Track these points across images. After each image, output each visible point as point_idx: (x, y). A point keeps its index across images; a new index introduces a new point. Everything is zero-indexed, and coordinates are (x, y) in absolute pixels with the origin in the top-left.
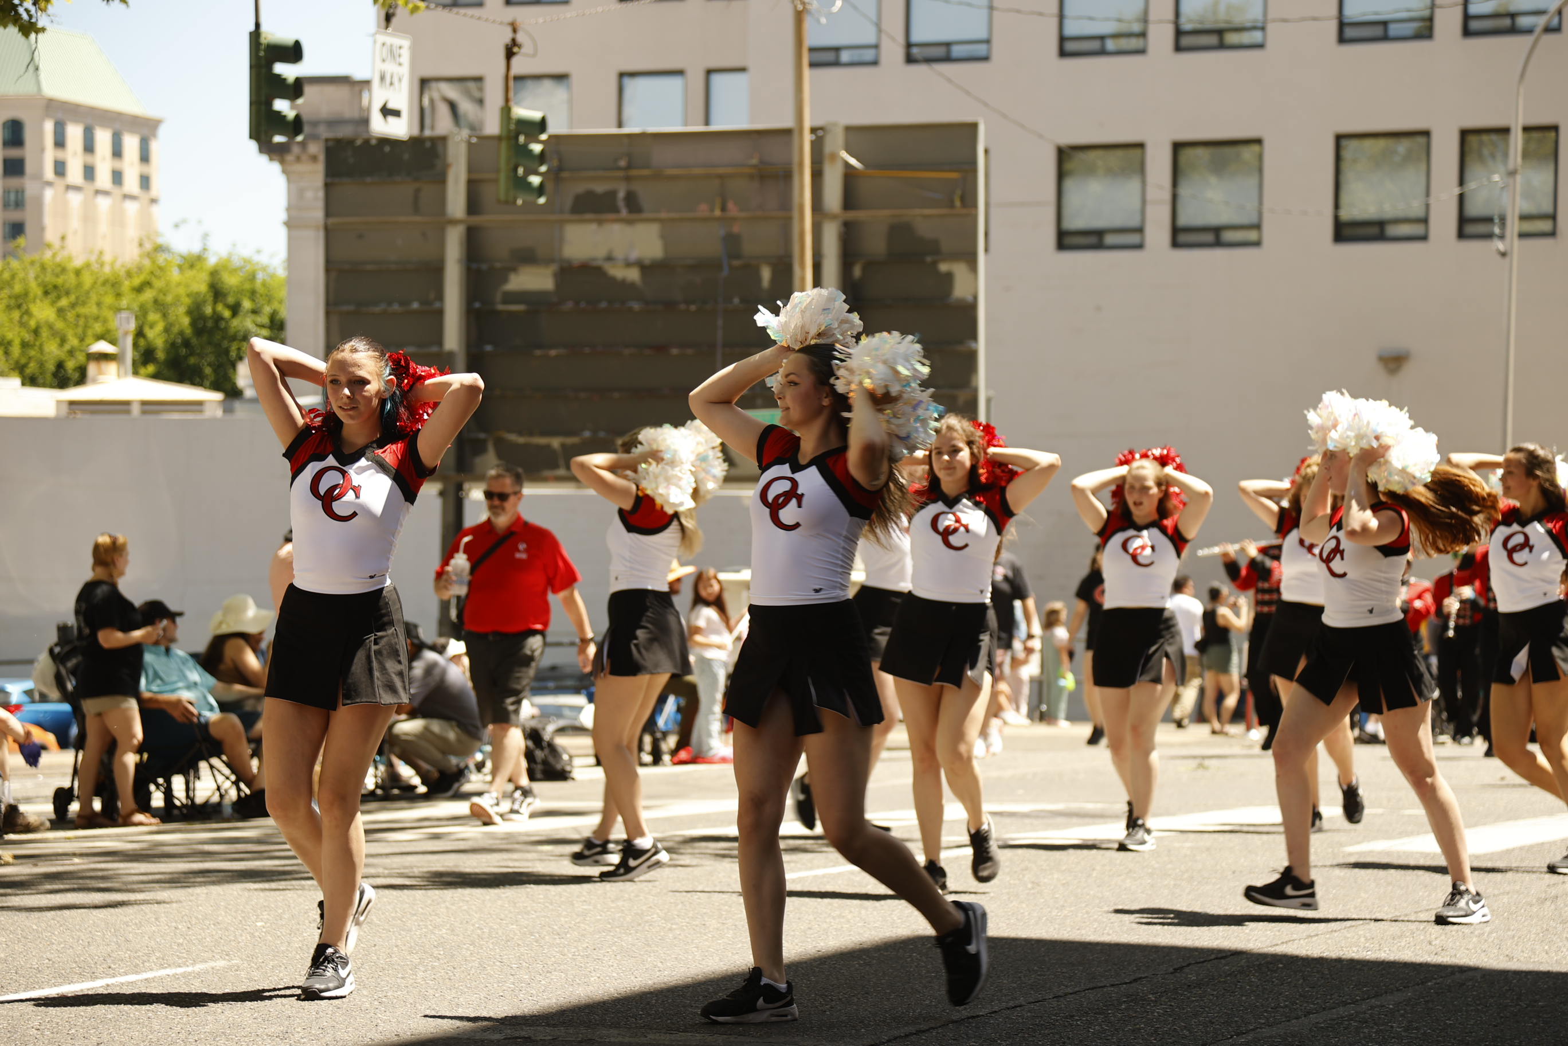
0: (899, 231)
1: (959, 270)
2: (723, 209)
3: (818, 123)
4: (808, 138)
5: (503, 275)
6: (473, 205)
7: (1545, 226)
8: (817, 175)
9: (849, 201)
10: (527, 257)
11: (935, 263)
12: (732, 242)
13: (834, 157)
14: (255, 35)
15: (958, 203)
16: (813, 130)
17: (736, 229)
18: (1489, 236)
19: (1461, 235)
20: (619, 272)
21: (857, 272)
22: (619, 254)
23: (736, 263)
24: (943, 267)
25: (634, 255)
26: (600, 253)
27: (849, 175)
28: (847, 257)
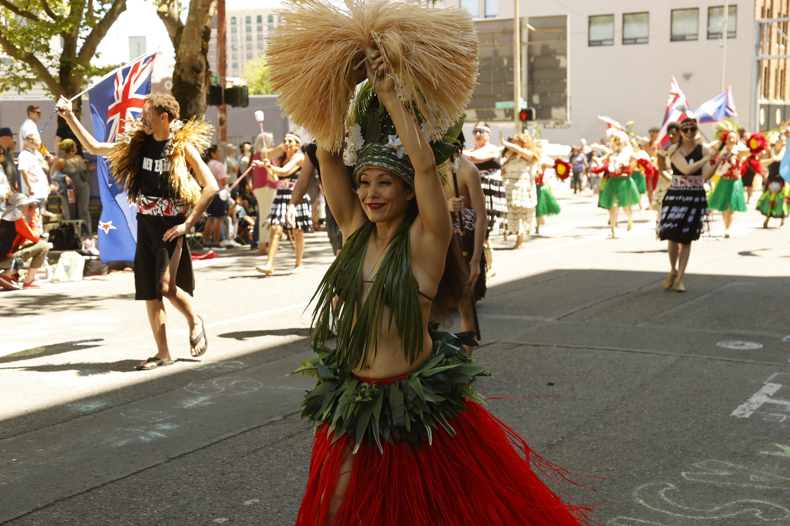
0: (544, 48)
1: (562, 58)
2: (493, 42)
3: (521, 16)
4: (518, 21)
7: (733, 35)
8: (521, 32)
9: (530, 39)
11: (554, 57)
12: (496, 52)
13: (525, 26)
15: (562, 38)
16: (520, 19)
17: (497, 48)
18: (717, 38)
19: (708, 38)
21: (532, 60)
23: (497, 58)
24: (557, 58)
27: (530, 32)
28: (529, 55)
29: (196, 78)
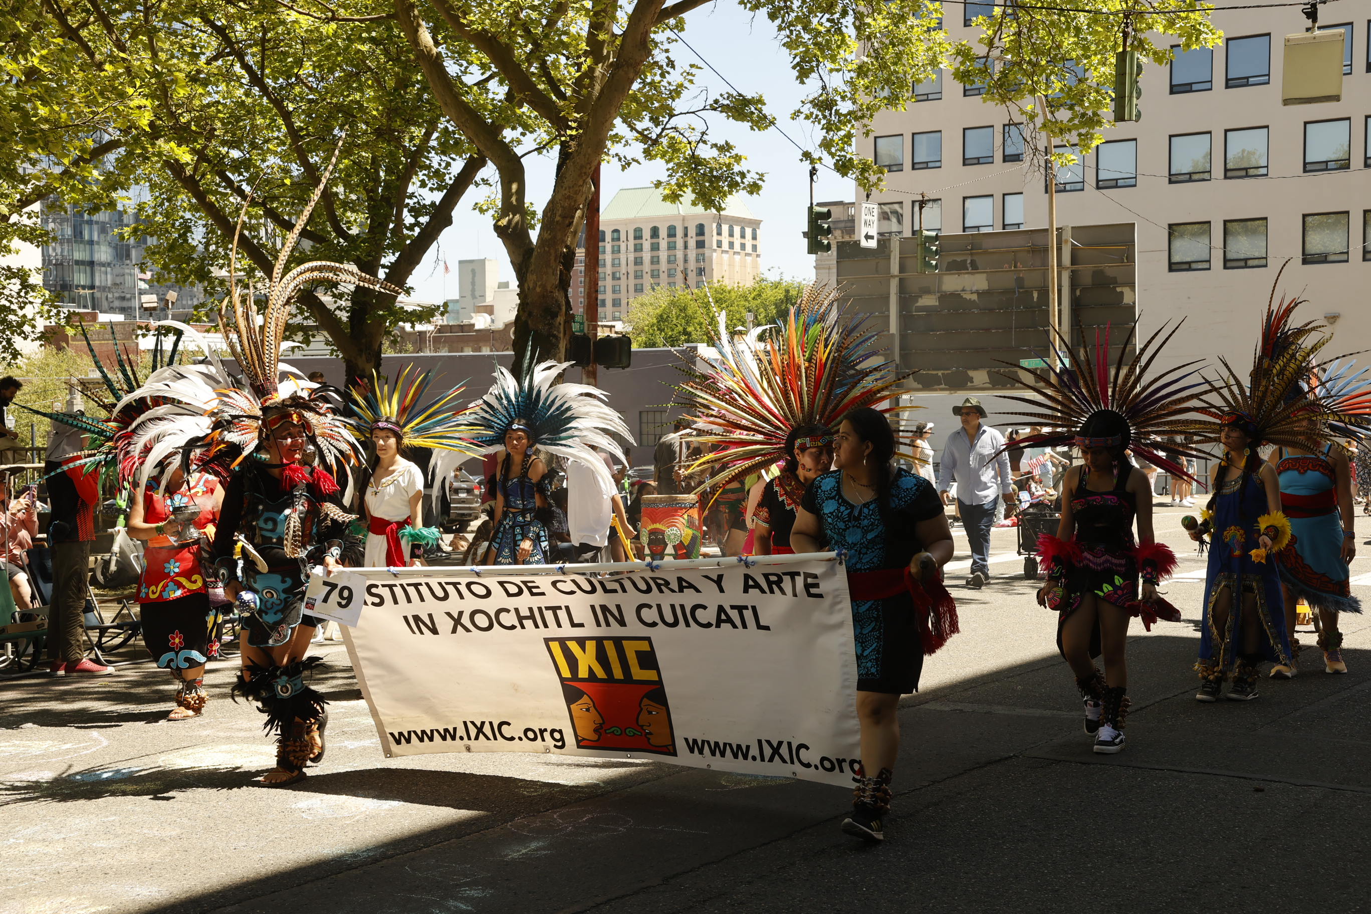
0: (1098, 274)
1: (1126, 291)
2: (1015, 266)
3: (1060, 226)
4: (1055, 233)
5: (916, 299)
6: (902, 269)
8: (1059, 249)
9: (1074, 261)
10: (927, 291)
11: (1115, 288)
12: (1020, 281)
13: (1066, 241)
14: (811, 208)
15: (1126, 260)
16: (1057, 229)
17: (1021, 275)
20: (967, 296)
21: (1078, 293)
22: (967, 288)
23: (1022, 290)
24: (1118, 289)
25: (974, 289)
26: (960, 288)
27: (1074, 251)
28: (1073, 286)
29: (551, 325)
